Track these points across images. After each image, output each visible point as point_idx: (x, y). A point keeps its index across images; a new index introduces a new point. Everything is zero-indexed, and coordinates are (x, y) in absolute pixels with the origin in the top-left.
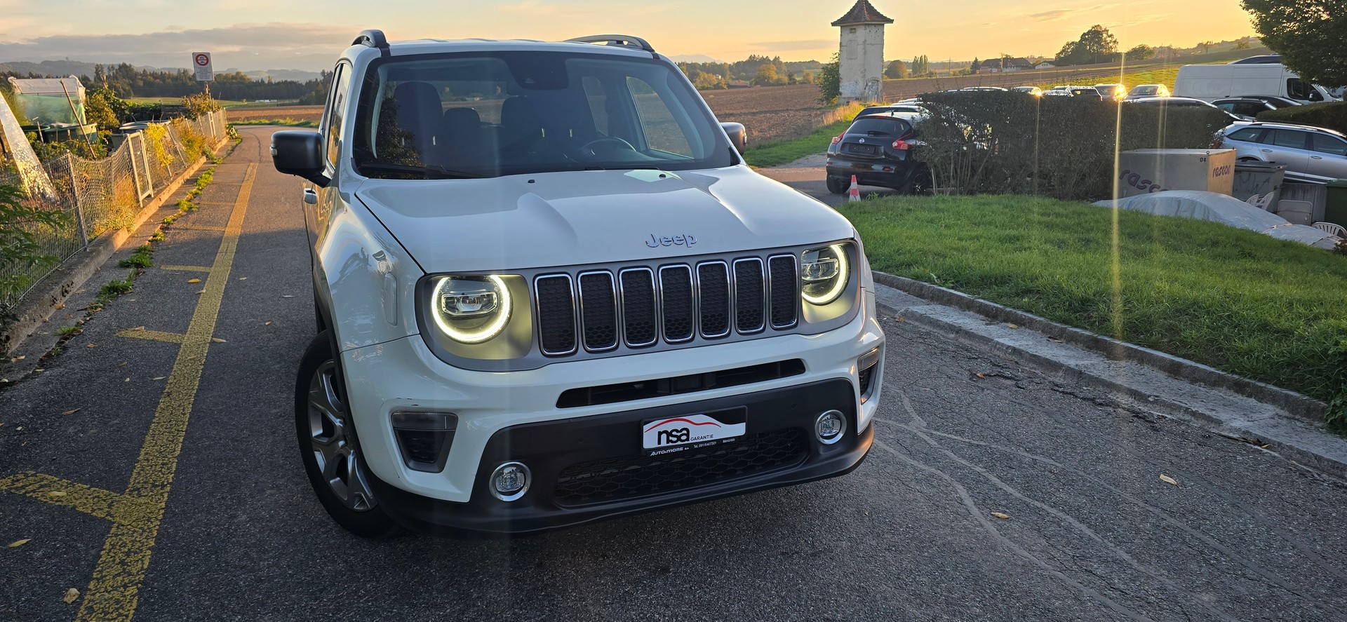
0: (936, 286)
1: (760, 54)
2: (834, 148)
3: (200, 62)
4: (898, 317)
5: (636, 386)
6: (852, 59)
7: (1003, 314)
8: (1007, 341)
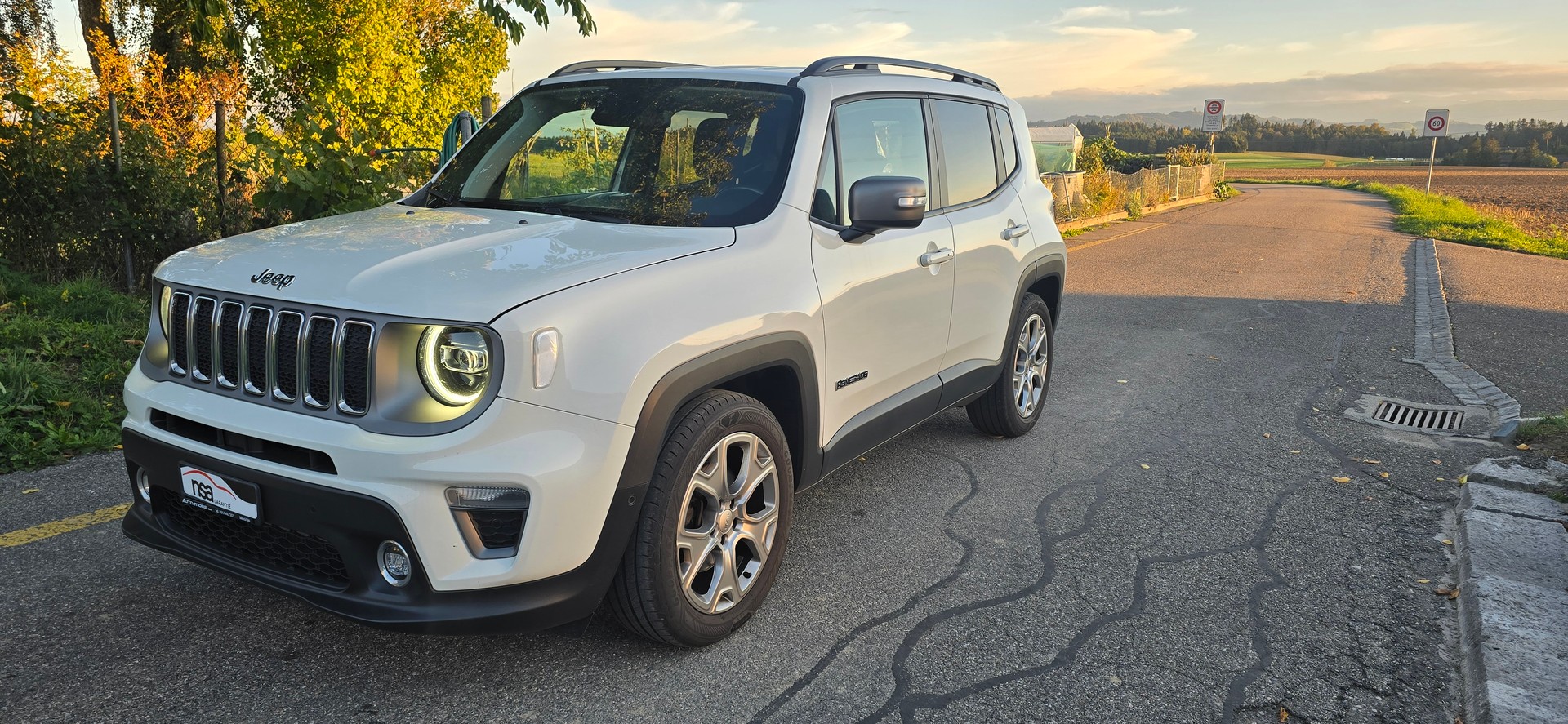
3: (1211, 110)
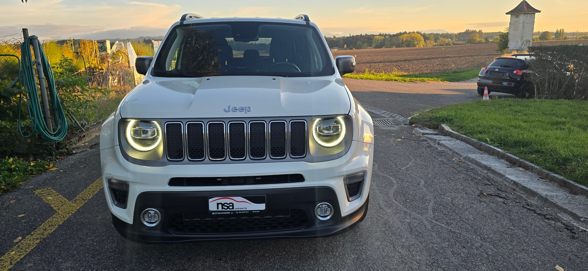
0: (488, 145)
1: (472, 29)
2: (482, 73)
4: (462, 159)
5: (218, 179)
6: (516, 30)
7: (518, 163)
8: (513, 178)
